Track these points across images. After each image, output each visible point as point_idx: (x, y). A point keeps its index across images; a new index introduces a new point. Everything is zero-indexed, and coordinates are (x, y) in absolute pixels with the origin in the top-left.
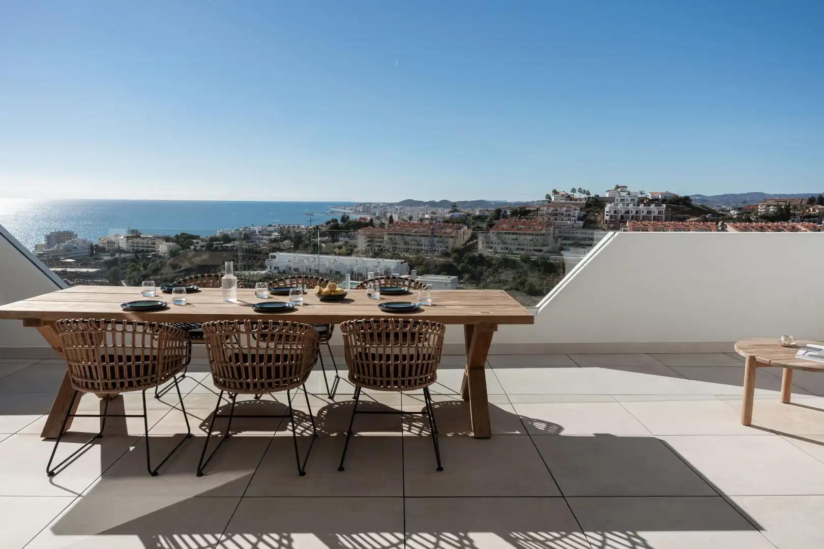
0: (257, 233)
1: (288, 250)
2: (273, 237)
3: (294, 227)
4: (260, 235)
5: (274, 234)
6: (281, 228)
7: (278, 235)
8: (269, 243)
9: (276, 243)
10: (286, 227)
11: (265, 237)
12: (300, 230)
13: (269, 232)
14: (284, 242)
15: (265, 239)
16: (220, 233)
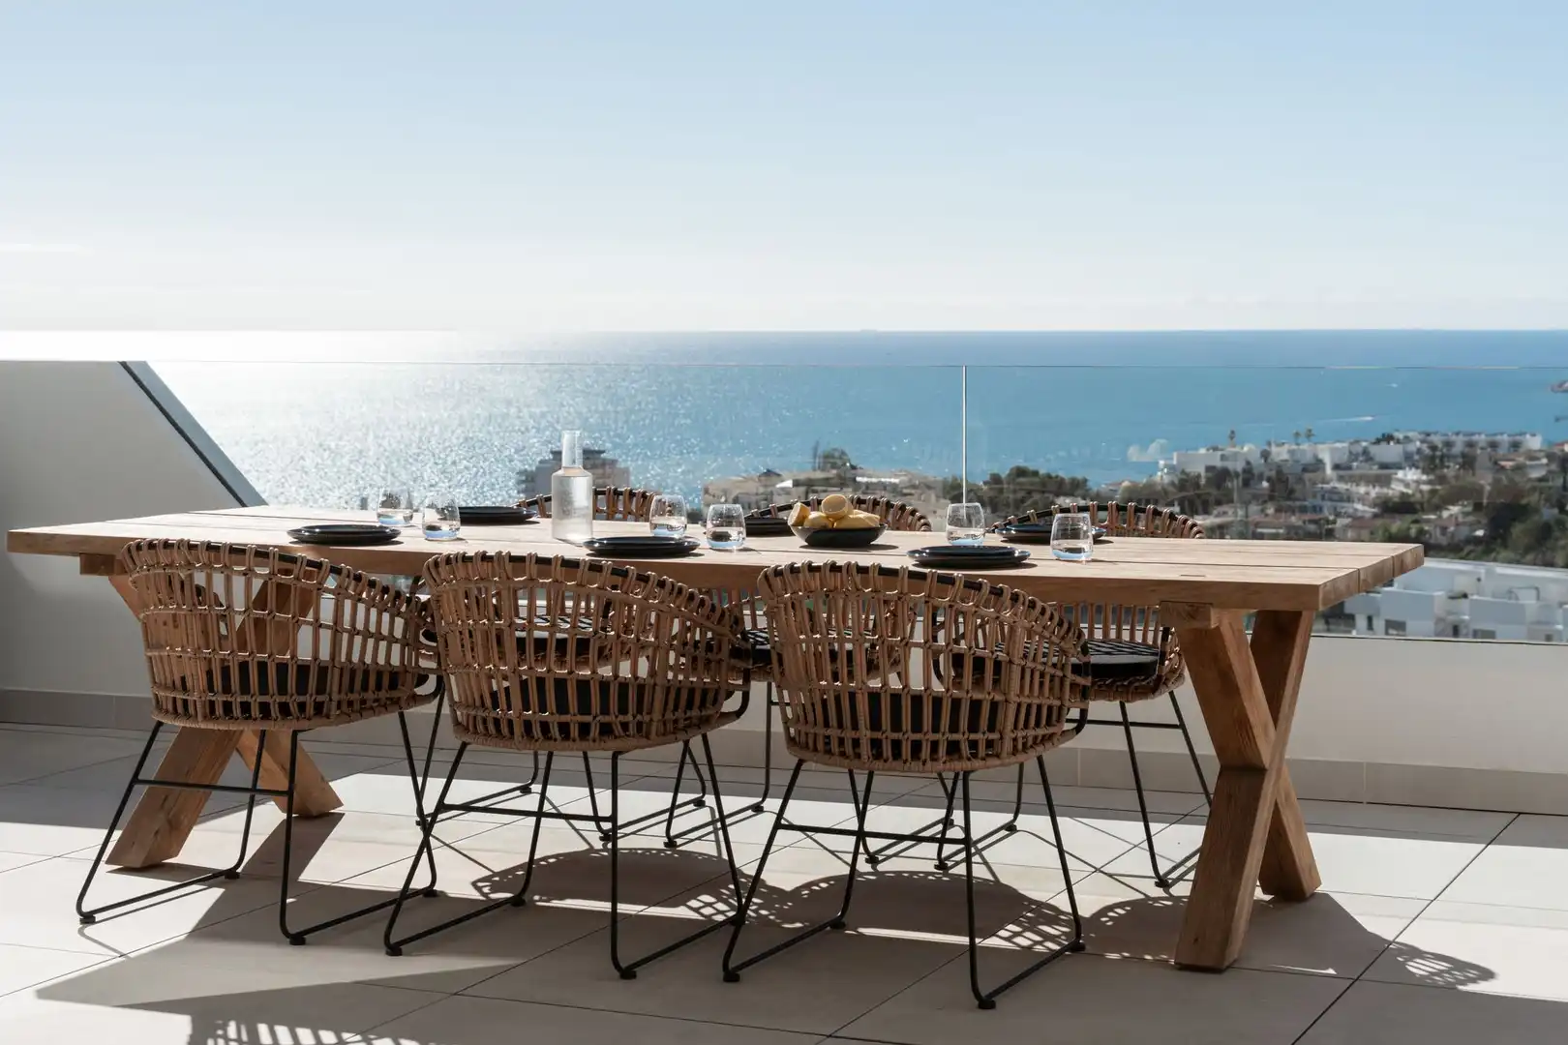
0: (1329, 471)
1: (1455, 549)
2: (1396, 489)
3: (1494, 445)
4: (1341, 479)
5: (1400, 474)
6: (1434, 448)
7: (1418, 482)
8: (1375, 516)
9: (1409, 518)
10: (1458, 449)
11: (1362, 490)
12: (1521, 459)
13: (1384, 466)
14: (1445, 514)
15: (1362, 499)
16: (1172, 469)
